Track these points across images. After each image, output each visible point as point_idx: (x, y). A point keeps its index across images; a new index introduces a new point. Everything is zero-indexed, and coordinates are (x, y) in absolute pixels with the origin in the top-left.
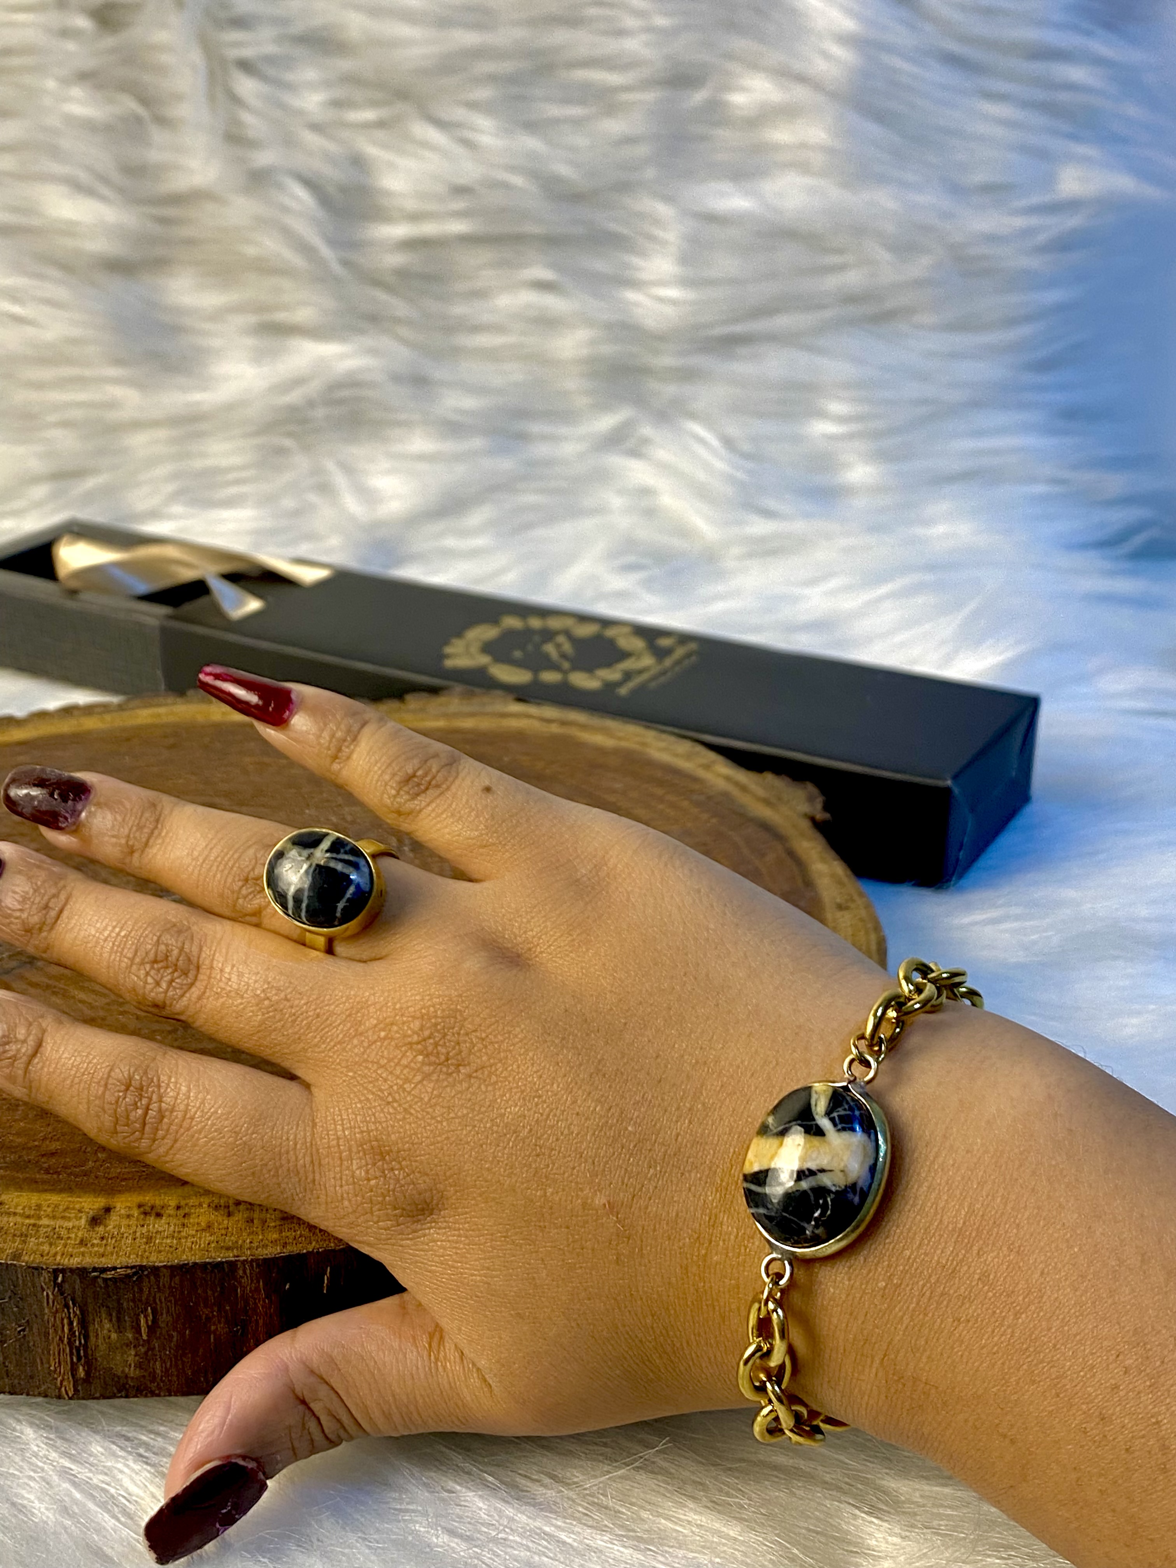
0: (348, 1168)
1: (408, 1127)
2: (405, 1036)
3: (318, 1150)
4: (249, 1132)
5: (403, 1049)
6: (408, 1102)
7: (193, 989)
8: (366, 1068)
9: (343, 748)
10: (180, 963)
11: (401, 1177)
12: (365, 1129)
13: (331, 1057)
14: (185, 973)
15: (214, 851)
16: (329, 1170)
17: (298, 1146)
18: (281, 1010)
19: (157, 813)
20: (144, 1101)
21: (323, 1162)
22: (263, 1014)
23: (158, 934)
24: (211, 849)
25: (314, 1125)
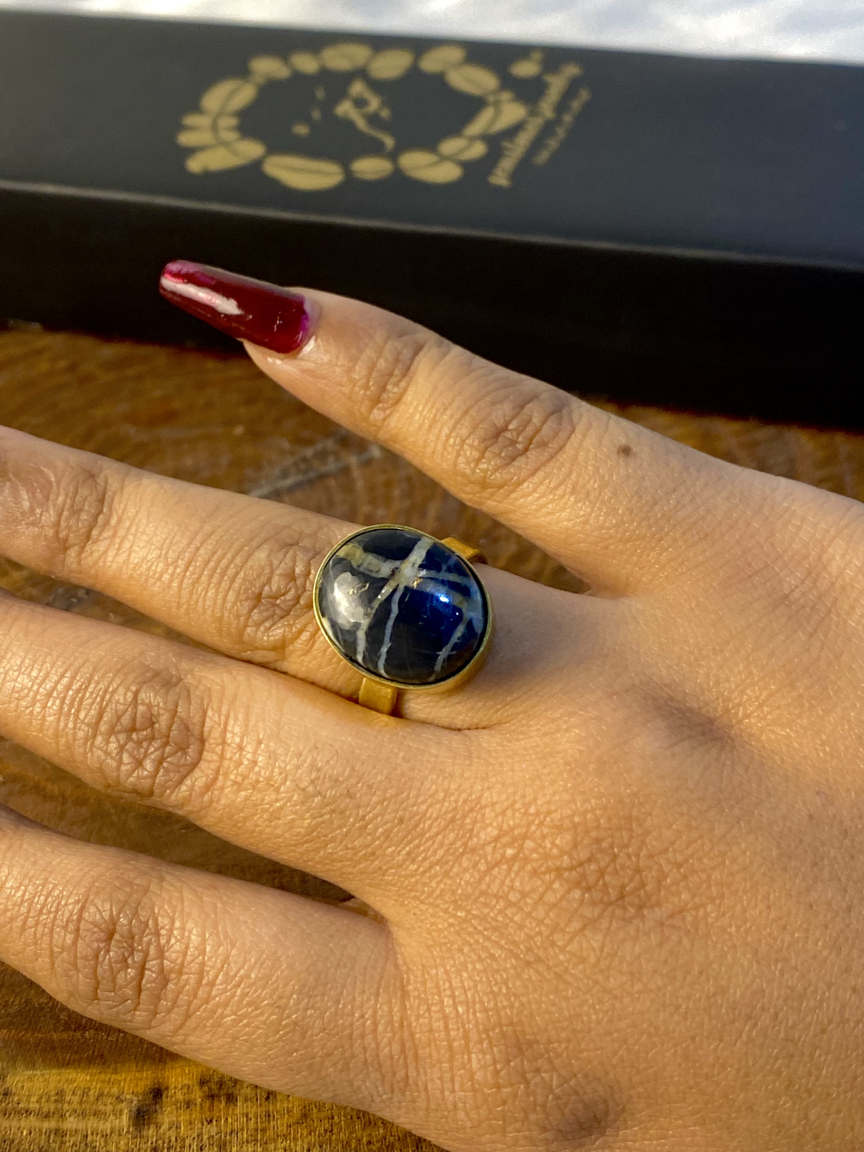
0: (463, 1066)
1: (564, 1004)
2: (546, 857)
3: (412, 1035)
4: (301, 1006)
5: (547, 877)
6: (561, 963)
7: (197, 773)
8: (485, 905)
9: (389, 387)
10: (174, 733)
11: (555, 1083)
12: (492, 1004)
13: (425, 884)
14: (182, 749)
15: (202, 551)
16: (432, 1066)
17: (380, 1028)
18: (342, 812)
19: (100, 488)
20: (138, 957)
21: (421, 1052)
22: (313, 817)
23: (134, 689)
24: (198, 549)
25: (405, 995)
